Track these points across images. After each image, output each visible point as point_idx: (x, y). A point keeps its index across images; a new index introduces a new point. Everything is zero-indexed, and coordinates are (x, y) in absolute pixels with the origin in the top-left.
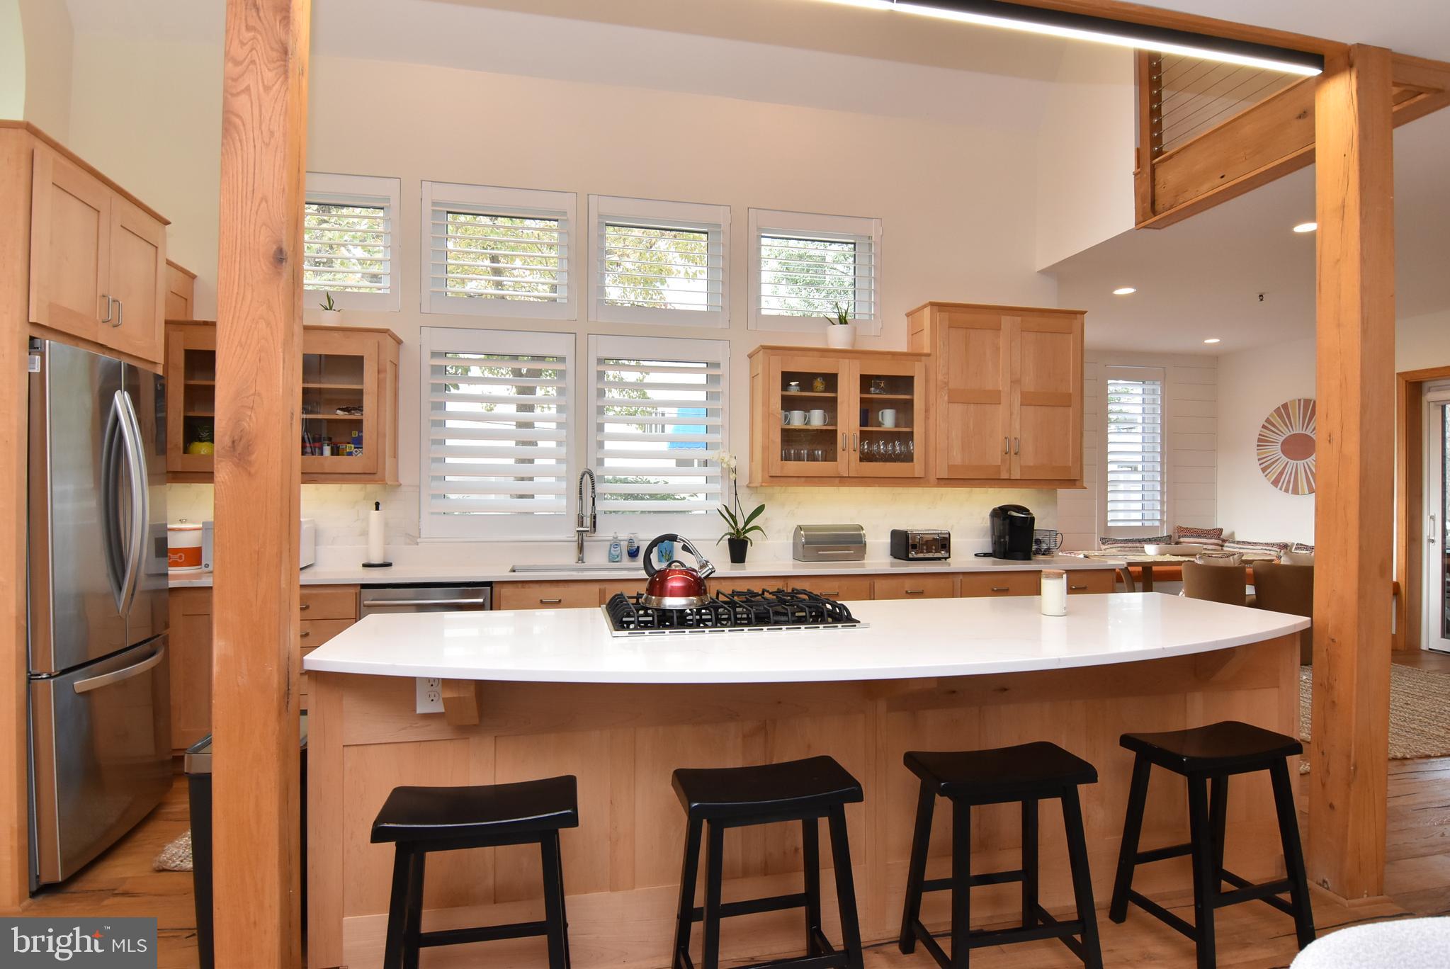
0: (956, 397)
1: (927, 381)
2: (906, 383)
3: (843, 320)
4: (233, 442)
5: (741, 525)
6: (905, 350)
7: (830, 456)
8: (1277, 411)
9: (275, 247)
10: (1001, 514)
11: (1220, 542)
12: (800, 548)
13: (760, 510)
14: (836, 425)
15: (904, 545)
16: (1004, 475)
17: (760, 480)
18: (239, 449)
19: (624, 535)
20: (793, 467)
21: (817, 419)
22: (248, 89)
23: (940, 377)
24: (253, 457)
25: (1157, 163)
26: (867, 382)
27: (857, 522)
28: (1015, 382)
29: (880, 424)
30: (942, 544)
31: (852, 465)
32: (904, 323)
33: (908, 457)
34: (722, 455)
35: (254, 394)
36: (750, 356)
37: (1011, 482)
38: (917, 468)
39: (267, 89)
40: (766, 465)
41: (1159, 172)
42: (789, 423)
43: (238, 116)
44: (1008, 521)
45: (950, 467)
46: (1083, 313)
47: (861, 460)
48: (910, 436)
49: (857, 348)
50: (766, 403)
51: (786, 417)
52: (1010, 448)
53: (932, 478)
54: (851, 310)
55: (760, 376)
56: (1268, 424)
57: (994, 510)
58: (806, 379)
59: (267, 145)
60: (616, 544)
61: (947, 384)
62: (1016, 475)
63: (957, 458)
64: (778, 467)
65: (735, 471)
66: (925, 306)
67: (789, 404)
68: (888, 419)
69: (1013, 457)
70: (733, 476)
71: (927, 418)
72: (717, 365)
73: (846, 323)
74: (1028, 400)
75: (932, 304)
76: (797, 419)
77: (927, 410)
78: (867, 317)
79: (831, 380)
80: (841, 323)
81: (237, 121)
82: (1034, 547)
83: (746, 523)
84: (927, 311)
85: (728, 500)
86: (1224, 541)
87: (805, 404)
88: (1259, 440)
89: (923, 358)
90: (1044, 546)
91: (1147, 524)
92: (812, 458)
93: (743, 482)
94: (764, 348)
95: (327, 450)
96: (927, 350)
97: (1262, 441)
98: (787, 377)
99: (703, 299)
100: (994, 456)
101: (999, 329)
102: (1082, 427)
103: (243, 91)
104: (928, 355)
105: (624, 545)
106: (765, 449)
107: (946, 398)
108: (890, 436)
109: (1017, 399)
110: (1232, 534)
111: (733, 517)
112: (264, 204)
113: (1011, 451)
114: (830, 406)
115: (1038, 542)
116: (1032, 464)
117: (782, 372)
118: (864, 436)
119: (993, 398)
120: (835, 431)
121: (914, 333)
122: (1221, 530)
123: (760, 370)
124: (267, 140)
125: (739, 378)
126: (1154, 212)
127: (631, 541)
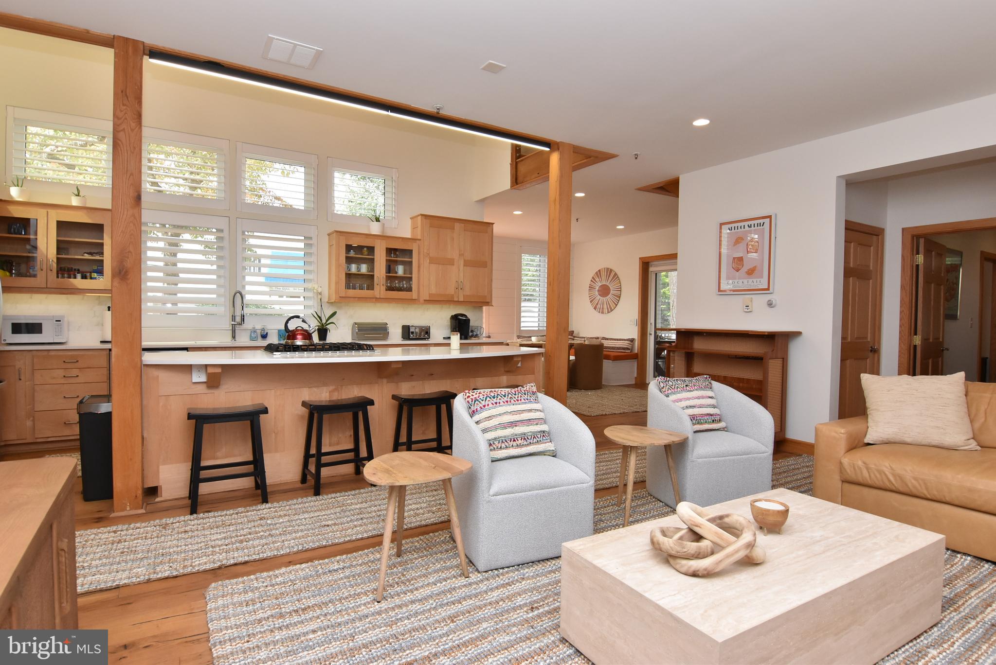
0: (433, 261)
1: (419, 253)
2: (409, 252)
3: (378, 220)
4: (120, 270)
5: (324, 321)
6: (410, 237)
7: (371, 287)
8: (596, 273)
9: (136, 194)
10: (455, 318)
11: (572, 337)
12: (356, 334)
13: (334, 314)
14: (373, 272)
15: (407, 332)
16: (456, 299)
17: (334, 299)
18: (123, 273)
19: (258, 327)
20: (351, 292)
21: (364, 268)
22: (124, 129)
23: (425, 251)
24: (129, 276)
25: (520, 161)
26: (390, 251)
27: (385, 321)
28: (461, 255)
29: (396, 273)
30: (426, 333)
31: (382, 292)
32: (409, 222)
33: (410, 289)
34: (314, 285)
35: (129, 252)
36: (329, 235)
37: (458, 303)
38: (414, 294)
39: (132, 130)
40: (337, 292)
41: (519, 165)
42: (349, 270)
43: (120, 140)
44: (457, 321)
45: (430, 295)
46: (493, 224)
47: (386, 290)
48: (411, 279)
49: (384, 235)
50: (338, 259)
51: (348, 267)
52: (458, 286)
53: (422, 300)
54: (382, 214)
55: (334, 246)
56: (593, 280)
57: (452, 316)
58: (360, 249)
59: (133, 153)
60: (254, 331)
61: (429, 254)
62: (461, 299)
63: (433, 291)
64: (343, 291)
65: (320, 294)
66: (418, 216)
67: (349, 260)
68: (400, 270)
69: (460, 291)
70: (320, 297)
71: (419, 271)
72: (311, 238)
73: (379, 221)
74: (467, 264)
75: (422, 215)
76: (354, 268)
77: (419, 267)
78: (390, 218)
79: (371, 249)
80: (377, 221)
81: (119, 142)
82: (471, 334)
83: (327, 321)
84: (420, 217)
85: (317, 308)
86: (574, 337)
87: (359, 261)
88: (590, 287)
89: (417, 241)
90: (475, 333)
91: (541, 328)
92: (361, 288)
93: (325, 299)
94: (337, 232)
95: (79, 276)
96: (419, 237)
97: (591, 288)
98: (349, 248)
99: (302, 203)
100: (451, 291)
101: (454, 229)
102: (491, 277)
103: (122, 130)
104: (420, 240)
105: (259, 332)
106: (337, 283)
107: (428, 261)
108: (401, 279)
109: (462, 263)
110: (579, 333)
111: (320, 318)
112: (131, 177)
113: (459, 288)
114: (371, 262)
115: (472, 331)
116: (468, 294)
117: (346, 245)
118: (388, 278)
119: (451, 262)
120: (373, 275)
121: (414, 228)
122: (573, 332)
123: (334, 242)
124: (133, 151)
125: (323, 246)
126: (517, 183)
127: (263, 330)
